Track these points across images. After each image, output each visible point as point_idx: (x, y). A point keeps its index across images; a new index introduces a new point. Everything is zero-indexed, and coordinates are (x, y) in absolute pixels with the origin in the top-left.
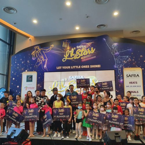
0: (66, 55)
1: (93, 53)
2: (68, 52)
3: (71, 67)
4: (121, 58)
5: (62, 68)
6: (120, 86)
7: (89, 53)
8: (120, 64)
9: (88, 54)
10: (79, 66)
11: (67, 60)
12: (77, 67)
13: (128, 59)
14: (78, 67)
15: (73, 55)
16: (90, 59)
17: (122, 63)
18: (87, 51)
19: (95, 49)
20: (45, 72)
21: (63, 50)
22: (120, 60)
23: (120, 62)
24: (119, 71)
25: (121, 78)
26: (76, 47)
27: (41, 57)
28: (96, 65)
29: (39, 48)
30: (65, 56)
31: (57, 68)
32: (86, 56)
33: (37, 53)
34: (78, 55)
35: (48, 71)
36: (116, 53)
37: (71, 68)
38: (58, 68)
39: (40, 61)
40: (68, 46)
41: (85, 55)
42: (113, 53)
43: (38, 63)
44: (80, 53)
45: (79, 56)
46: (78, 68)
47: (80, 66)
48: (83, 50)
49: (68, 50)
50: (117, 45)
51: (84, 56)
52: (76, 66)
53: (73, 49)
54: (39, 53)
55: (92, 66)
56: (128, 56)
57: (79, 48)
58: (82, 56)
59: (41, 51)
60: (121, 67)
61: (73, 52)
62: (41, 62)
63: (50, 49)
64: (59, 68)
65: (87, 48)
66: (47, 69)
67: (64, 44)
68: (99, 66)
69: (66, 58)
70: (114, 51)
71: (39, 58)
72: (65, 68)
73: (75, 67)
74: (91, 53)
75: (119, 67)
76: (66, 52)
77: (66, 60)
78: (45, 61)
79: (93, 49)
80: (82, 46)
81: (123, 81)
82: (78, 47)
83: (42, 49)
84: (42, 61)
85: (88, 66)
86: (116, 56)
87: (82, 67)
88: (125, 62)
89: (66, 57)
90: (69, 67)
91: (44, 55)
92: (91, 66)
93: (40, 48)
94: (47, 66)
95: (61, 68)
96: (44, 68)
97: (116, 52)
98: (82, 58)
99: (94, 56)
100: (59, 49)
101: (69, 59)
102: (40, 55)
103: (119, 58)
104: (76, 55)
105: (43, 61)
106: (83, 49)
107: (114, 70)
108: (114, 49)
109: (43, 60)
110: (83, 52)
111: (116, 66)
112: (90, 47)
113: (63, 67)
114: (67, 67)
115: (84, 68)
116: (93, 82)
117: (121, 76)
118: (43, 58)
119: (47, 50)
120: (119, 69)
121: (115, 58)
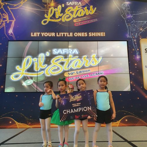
0: (47, 15)
1: (93, 14)
2: (52, 10)
3: (56, 35)
4: (136, 23)
5: (40, 35)
6: (136, 66)
7: (87, 14)
8: (135, 32)
9: (85, 15)
10: (71, 33)
11: (50, 22)
12: (67, 34)
14: (69, 34)
15: (61, 15)
16: (88, 22)
17: (137, 31)
18: (84, 10)
19: (96, 8)
20: (9, 41)
21: (44, 7)
22: (135, 26)
23: (134, 30)
24: (134, 42)
25: (137, 53)
26: (65, 3)
27: (3, 16)
28: (98, 33)
29: (0, 2)
31: (32, 35)
32: (82, 18)
34: (68, 16)
35: (15, 39)
36: (129, 17)
37: (57, 35)
38: (33, 34)
39: (2, 22)
40: (52, 2)
41: (80, 16)
42: (124, 16)
44: (72, 12)
46: (68, 36)
48: (76, 8)
49: (53, 8)
50: (129, 4)
51: (78, 17)
52: (65, 33)
53: (60, 6)
55: (91, 34)
57: (70, 6)
58: (75, 17)
60: (136, 36)
61: (60, 11)
62: (4, 24)
63: (21, 4)
64: (36, 34)
65: (84, 7)
66: (14, 36)
68: (102, 34)
69: (49, 20)
71: (0, 17)
72: (46, 34)
73: (64, 35)
74: (89, 14)
75: (134, 36)
76: (49, 10)
77: (47, 22)
78: (11, 23)
79: (94, 8)
80: (76, 3)
81: (141, 59)
82: (68, 4)
83: (6, 3)
85: (86, 33)
87: (76, 34)
88: (141, 29)
89: (48, 18)
90: (53, 34)
91: (10, 13)
92: (90, 33)
93: (2, 2)
94: (13, 31)
95: (38, 36)
97: (128, 14)
98: (75, 21)
99: (95, 18)
100: (36, 5)
101: (53, 20)
102: (3, 12)
103: (133, 23)
104: (65, 15)
105: (8, 22)
107: (126, 42)
108: (125, 10)
109: (8, 20)
110: (77, 11)
111: (129, 35)
112: (87, 4)
113: (43, 34)
114: (49, 33)
115: (79, 36)
116: (93, 59)
117: (137, 50)
118: (8, 18)
119: (15, 5)
120: (134, 40)
121: (126, 24)
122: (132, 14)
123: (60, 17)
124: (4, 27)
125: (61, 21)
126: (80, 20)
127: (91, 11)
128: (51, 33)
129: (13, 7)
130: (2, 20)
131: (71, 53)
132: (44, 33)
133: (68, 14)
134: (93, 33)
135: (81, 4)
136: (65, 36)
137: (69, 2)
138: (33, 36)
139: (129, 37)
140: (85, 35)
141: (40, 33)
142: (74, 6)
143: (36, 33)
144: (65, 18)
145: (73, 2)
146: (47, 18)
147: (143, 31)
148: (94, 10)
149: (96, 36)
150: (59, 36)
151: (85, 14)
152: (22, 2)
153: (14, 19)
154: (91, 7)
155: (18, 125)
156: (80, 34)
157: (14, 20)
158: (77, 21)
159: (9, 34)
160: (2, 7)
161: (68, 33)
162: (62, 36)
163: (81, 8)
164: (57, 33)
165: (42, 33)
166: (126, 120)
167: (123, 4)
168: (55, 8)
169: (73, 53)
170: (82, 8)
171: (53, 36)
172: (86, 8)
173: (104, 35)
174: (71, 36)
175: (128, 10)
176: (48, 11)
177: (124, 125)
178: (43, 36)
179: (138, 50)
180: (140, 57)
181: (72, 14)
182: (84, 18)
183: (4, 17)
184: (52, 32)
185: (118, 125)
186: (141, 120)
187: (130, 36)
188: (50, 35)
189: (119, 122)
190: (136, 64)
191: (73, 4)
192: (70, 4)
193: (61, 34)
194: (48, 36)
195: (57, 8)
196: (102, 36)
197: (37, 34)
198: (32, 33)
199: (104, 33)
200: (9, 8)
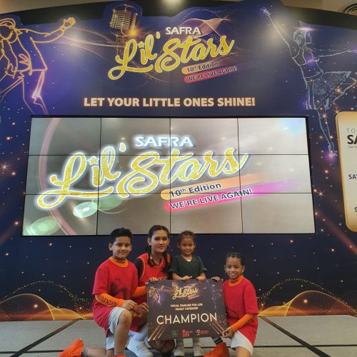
0: (122, 57)
2: (132, 45)
3: (141, 103)
4: (326, 77)
5: (106, 103)
6: (327, 175)
7: (214, 55)
9: (209, 58)
10: (175, 100)
11: (127, 73)
12: (166, 102)
13: (349, 81)
14: (172, 102)
15: (153, 57)
16: (216, 73)
17: (330, 94)
18: (206, 46)
19: (233, 42)
20: (33, 116)
21: (114, 38)
22: (324, 84)
23: (323, 92)
24: (323, 120)
25: (330, 146)
26: (162, 31)
27: (19, 59)
28: (238, 99)
29: (13, 26)
30: (118, 59)
31: (86, 104)
32: (202, 65)
33: (5, 42)
34: (170, 59)
35: (46, 113)
36: (310, 61)
37: (145, 105)
38: (89, 102)
39: (18, 74)
40: (133, 26)
41: (196, 59)
42: (300, 60)
43: (9, 81)
44: (179, 51)
45: (173, 61)
46: (169, 105)
47: (177, 101)
48: (189, 42)
49: (134, 41)
50: (311, 32)
51: (192, 62)
52: (164, 100)
53: (150, 38)
54: (16, 45)
55: (222, 102)
56: (349, 73)
57: (175, 36)
58: (186, 61)
59: (24, 38)
61: (150, 48)
62: (21, 78)
63: (60, 32)
64: (94, 102)
65: (206, 38)
66: (43, 106)
67: (115, 16)
68: (249, 102)
69: (124, 68)
70: (301, 52)
71: (13, 61)
72: (119, 102)
73: (160, 103)
74: (219, 55)
75: (322, 107)
76: (124, 45)
77: (122, 74)
78: (36, 75)
79: (228, 41)
80: (188, 29)
81: (338, 159)
82: (169, 31)
83: (27, 30)
84: (26, 73)
85: (211, 100)
86: (310, 71)
87: (188, 102)
88: (339, 90)
89: (123, 64)
90: (135, 102)
91: (35, 51)
92: (219, 100)
93: (17, 27)
94: (42, 94)
95: (101, 105)
96: (30, 100)
98: (185, 71)
99: (233, 65)
100: (96, 33)
101: (134, 70)
103: (318, 76)
104: (162, 57)
105: (30, 74)
106: (190, 38)
107: (304, 119)
108: (301, 45)
109: (30, 70)
110: (191, 48)
111: (312, 104)
112: (213, 32)
113: (111, 101)
114: (125, 99)
115: (194, 105)
116: (227, 159)
117: (329, 138)
118: (30, 65)
119: (48, 34)
120: (322, 116)
121: (304, 78)
122: (316, 54)
123: (150, 62)
124: (21, 85)
125: (153, 72)
126: (196, 69)
127: (222, 49)
128: (130, 99)
129: (42, 38)
130: (16, 68)
131: (176, 145)
132: (113, 99)
133: (168, 56)
134: (228, 100)
135: (199, 31)
136: (164, 105)
137: (172, 28)
138: (89, 105)
139: (311, 108)
140: (208, 103)
141: (104, 99)
142: (183, 37)
143: (96, 99)
144: (163, 64)
145: (181, 28)
146: (121, 65)
147: (343, 93)
148: (229, 45)
149: (235, 105)
150: (148, 105)
151: (209, 55)
152: (63, 28)
153: (45, 66)
154: (223, 38)
155: (55, 312)
156: (196, 102)
157: (43, 68)
158: (191, 72)
159: (34, 100)
160: (17, 38)
161: (169, 100)
162: (156, 105)
163: (200, 40)
164: (144, 100)
165: (109, 99)
166: (306, 301)
167: (295, 33)
168: (138, 41)
169: (181, 145)
170: (201, 42)
171: (134, 105)
172: (211, 40)
173: (254, 105)
174: (176, 105)
175: (308, 46)
176: (123, 49)
177: (300, 312)
178: (111, 105)
179: (331, 137)
180: (335, 154)
181: (180, 55)
182: (207, 63)
183: (21, 62)
184: (132, 97)
185: (286, 312)
186: (339, 300)
187: (313, 107)
188: (128, 103)
189: (288, 305)
190: (326, 172)
191: (181, 31)
192: (173, 31)
193: (154, 102)
194: (123, 105)
195: (143, 40)
196: (247, 105)
197: (98, 102)
198: (86, 99)
199: (253, 99)
200: (34, 42)
